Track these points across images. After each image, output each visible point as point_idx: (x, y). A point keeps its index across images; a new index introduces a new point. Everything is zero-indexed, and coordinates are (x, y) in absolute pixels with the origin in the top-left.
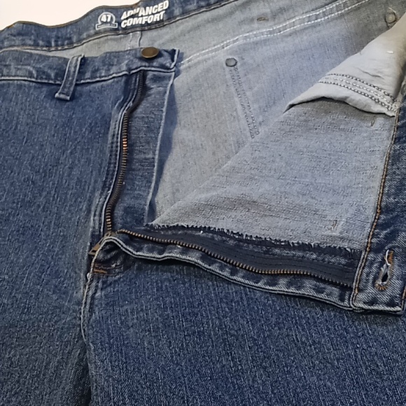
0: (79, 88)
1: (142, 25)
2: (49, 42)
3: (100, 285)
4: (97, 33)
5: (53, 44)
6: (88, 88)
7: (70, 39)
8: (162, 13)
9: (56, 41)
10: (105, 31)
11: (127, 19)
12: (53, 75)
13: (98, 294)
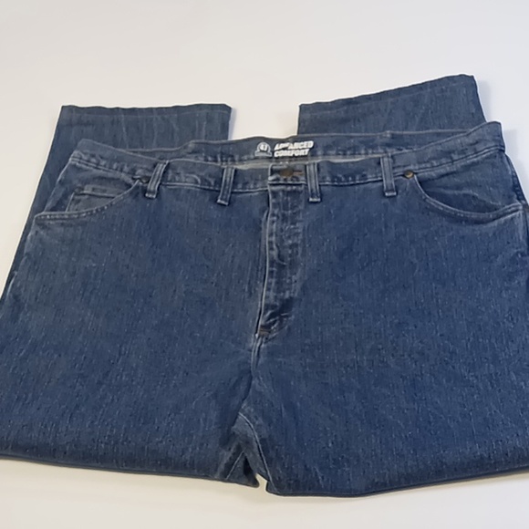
0: (233, 195)
1: (290, 157)
2: (216, 157)
3: (264, 340)
4: (256, 158)
5: (219, 159)
6: (240, 196)
7: (232, 156)
8: (307, 150)
9: (221, 158)
10: (263, 158)
11: (279, 150)
12: (213, 183)
13: (263, 345)
